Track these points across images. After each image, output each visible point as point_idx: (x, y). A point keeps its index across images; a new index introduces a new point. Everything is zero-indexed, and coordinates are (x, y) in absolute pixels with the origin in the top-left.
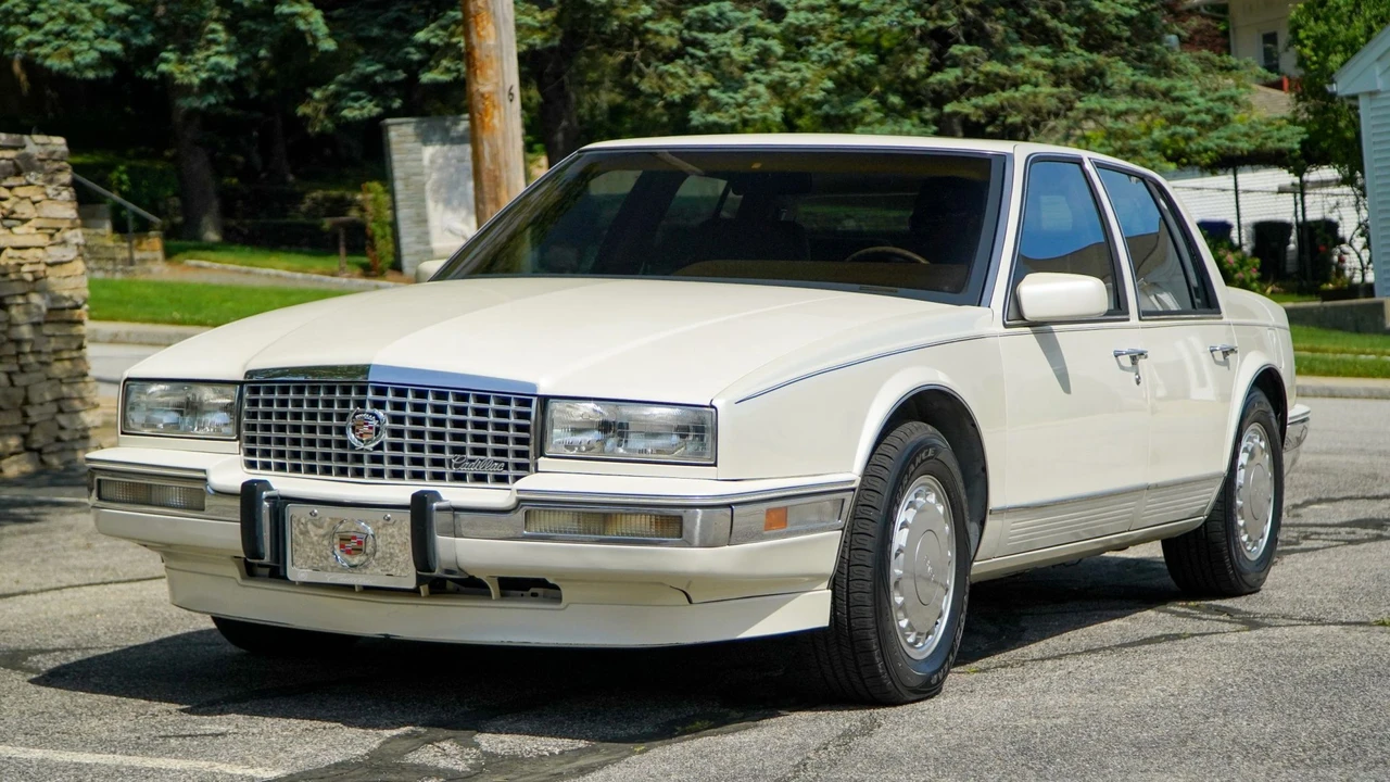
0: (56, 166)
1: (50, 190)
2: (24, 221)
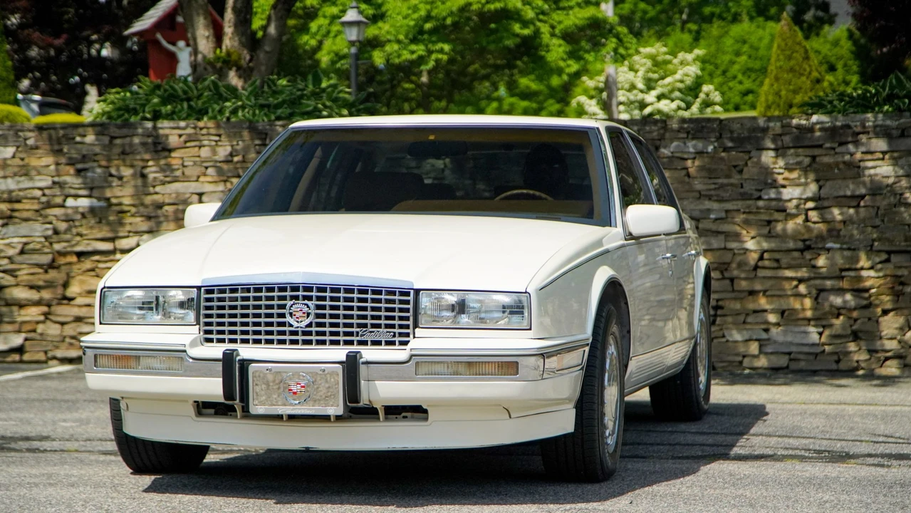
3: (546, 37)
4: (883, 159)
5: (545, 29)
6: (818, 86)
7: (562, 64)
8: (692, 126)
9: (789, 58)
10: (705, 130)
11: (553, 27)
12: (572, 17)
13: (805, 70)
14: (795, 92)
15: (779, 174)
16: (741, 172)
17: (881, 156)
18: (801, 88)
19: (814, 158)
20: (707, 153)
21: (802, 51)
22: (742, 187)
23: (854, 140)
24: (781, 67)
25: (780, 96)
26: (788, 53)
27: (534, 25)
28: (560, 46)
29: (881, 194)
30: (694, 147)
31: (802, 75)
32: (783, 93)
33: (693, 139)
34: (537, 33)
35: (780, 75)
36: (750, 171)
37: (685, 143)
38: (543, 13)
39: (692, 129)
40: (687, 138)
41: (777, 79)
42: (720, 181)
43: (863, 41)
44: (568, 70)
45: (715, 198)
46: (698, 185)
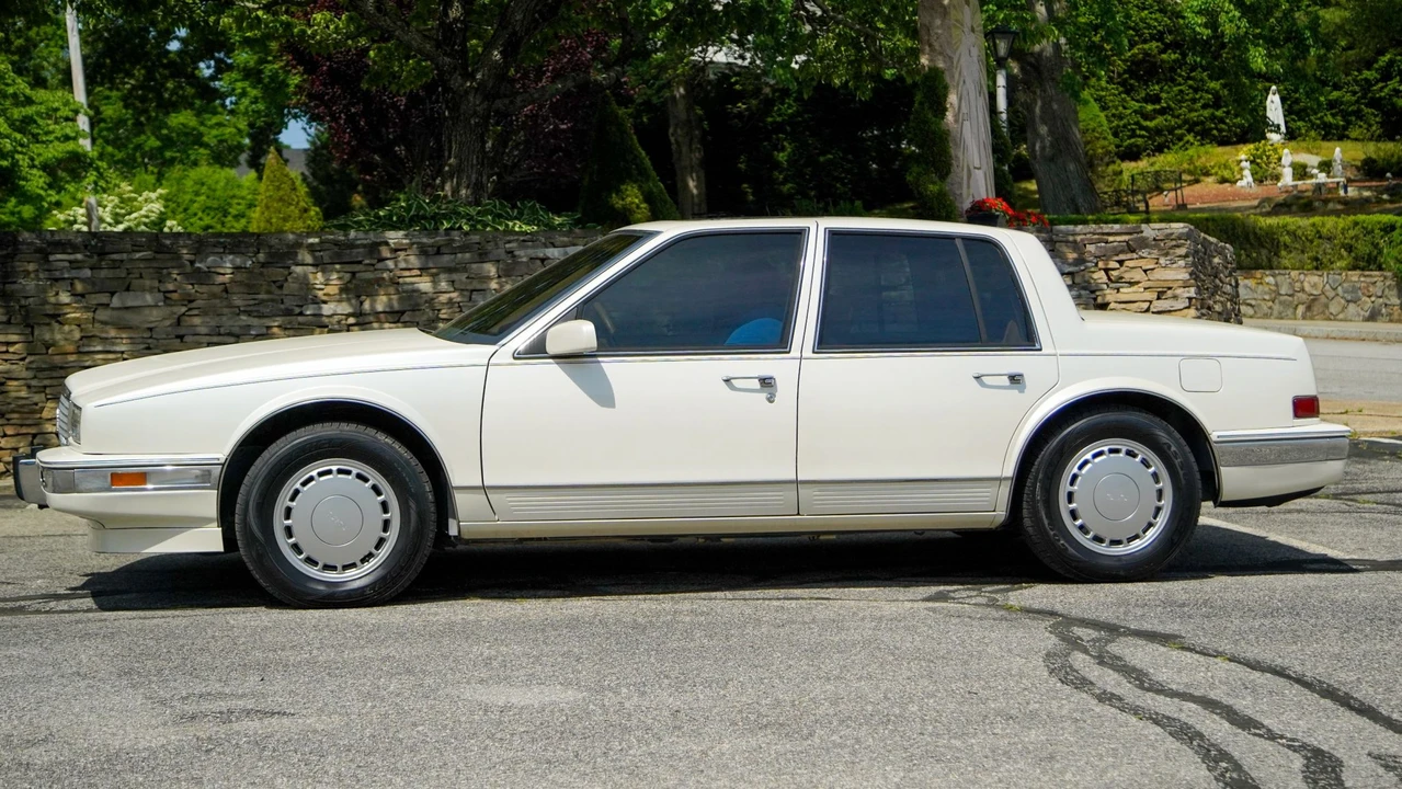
0: (1174, 243)
1: (1162, 261)
2: (1131, 284)
3: (25, 170)
4: (420, 276)
5: (23, 161)
6: (305, 215)
7: (42, 192)
8: (228, 240)
9: (278, 188)
10: (243, 245)
11: (32, 159)
12: (51, 150)
13: (293, 200)
14: (285, 220)
15: (322, 289)
16: (281, 287)
17: (419, 273)
18: (290, 216)
19: (354, 274)
20: (245, 268)
21: (290, 182)
22: (282, 303)
23: (393, 256)
24: (271, 197)
25: (271, 224)
26: (277, 184)
27: (13, 158)
28: (40, 177)
29: (419, 310)
30: (232, 262)
31: (291, 204)
32: (274, 220)
33: (230, 254)
34: (15, 164)
35: (270, 204)
36: (290, 286)
37: (222, 258)
38: (22, 145)
39: (230, 244)
40: (224, 253)
41: (267, 207)
42: (260, 296)
43: (315, 184)
44: (49, 199)
45: (256, 314)
46: (237, 301)
